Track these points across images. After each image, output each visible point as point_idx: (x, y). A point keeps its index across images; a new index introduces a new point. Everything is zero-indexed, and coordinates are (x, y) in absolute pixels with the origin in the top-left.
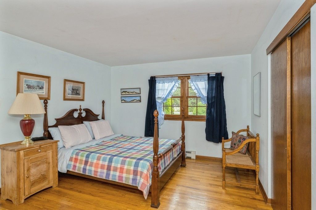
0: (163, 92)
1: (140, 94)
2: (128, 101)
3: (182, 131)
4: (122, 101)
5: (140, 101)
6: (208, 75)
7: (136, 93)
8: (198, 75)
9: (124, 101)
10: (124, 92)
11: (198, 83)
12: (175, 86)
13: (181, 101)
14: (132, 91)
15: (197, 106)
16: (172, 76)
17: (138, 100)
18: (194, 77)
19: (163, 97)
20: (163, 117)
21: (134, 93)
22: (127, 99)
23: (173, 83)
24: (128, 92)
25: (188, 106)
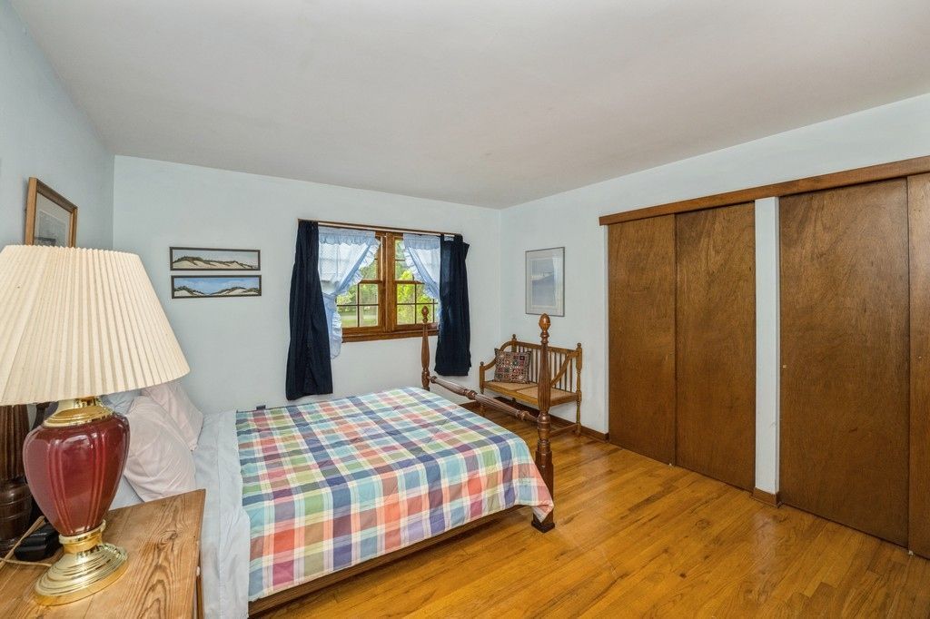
0: (335, 266)
1: (259, 269)
2: (207, 292)
3: (423, 362)
4: (177, 294)
5: (259, 292)
6: (442, 236)
7: (241, 265)
8: (420, 233)
9: (188, 294)
10: (185, 259)
11: (419, 251)
12: (368, 254)
13: (382, 292)
14: (226, 257)
15: (416, 304)
16: (361, 228)
17: (251, 290)
18: (413, 237)
19: (333, 281)
20: (340, 335)
21: (235, 266)
22: (201, 286)
23: (365, 246)
24: (207, 262)
25: (396, 304)
